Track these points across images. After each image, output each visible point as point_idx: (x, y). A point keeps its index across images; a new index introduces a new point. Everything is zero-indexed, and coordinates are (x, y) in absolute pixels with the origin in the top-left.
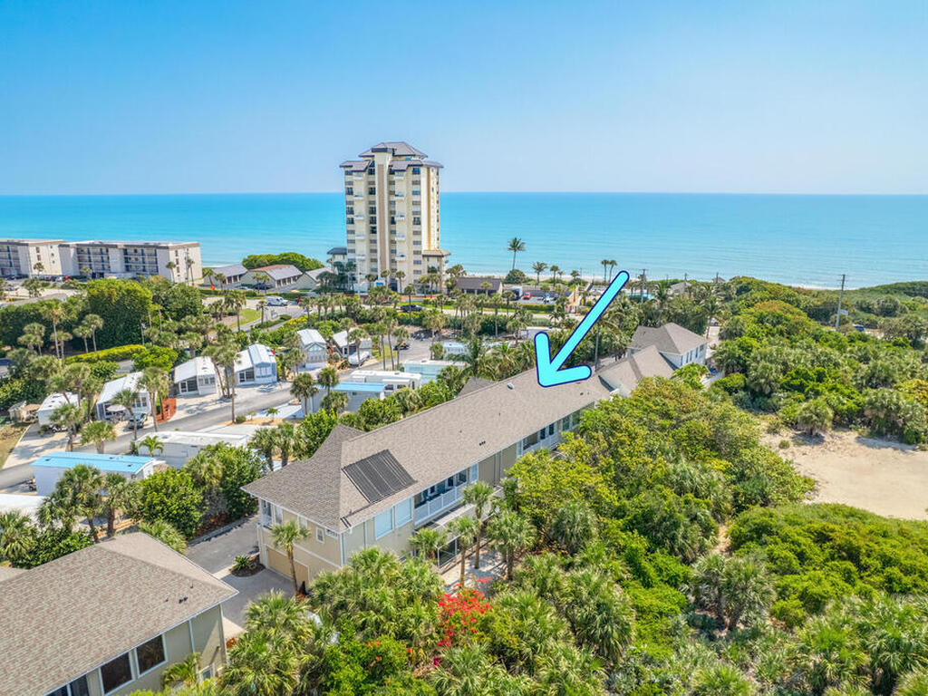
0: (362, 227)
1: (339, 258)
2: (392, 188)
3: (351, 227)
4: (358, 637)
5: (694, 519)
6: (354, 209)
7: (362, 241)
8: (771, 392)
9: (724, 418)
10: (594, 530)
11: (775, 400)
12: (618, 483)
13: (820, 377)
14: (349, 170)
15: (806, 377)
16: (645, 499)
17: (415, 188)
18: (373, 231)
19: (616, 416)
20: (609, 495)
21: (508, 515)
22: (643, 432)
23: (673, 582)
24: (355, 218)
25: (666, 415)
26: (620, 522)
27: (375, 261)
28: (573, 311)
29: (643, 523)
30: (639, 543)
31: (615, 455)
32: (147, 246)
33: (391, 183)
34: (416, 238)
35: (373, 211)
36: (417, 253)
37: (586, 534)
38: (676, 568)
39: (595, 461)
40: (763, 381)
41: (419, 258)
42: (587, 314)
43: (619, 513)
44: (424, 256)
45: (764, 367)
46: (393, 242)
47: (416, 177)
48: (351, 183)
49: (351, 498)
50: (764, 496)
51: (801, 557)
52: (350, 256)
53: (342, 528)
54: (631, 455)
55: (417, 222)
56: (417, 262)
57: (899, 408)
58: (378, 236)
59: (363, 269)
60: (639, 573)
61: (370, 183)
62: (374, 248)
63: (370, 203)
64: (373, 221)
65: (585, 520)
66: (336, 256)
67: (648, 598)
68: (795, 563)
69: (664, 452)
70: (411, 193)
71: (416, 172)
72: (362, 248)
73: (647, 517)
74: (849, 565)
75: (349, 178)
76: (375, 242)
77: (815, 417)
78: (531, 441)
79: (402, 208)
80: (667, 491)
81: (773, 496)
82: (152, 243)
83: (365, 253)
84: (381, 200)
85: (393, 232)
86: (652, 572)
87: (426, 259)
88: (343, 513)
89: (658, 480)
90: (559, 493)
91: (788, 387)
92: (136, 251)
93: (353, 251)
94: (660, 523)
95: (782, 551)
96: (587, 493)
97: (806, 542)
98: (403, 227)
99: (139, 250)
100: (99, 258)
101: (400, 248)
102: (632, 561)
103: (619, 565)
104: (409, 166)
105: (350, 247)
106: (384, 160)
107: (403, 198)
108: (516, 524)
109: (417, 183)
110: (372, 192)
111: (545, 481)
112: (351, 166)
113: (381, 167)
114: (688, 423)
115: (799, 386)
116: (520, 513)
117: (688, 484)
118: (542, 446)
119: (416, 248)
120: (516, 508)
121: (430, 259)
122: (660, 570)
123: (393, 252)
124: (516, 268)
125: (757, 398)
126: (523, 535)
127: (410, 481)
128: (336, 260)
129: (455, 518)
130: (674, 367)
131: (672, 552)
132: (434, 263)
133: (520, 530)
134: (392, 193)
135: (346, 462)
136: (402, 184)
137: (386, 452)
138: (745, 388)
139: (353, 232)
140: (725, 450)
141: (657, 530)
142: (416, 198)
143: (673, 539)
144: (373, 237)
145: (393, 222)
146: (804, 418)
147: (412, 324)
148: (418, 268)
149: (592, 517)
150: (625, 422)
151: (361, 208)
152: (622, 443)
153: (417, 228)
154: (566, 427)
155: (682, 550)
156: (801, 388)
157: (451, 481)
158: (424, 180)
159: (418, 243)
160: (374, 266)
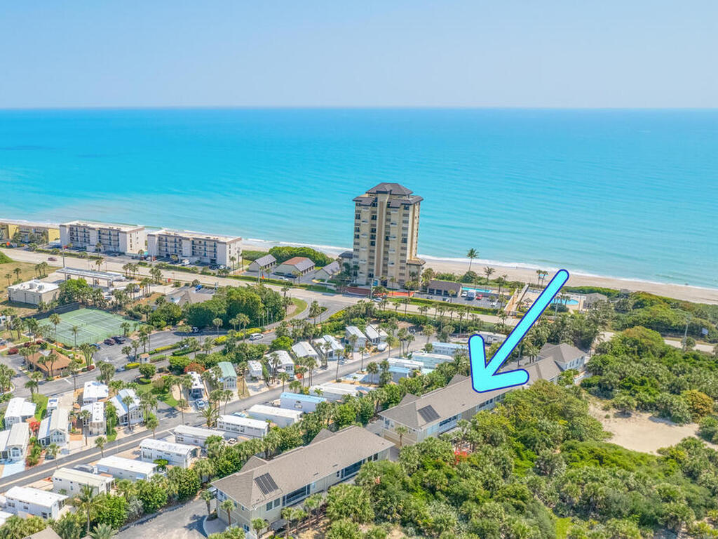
0: (365, 241)
1: (346, 260)
2: (388, 217)
3: (357, 240)
4: (431, 459)
5: (544, 441)
6: (360, 229)
7: (364, 251)
8: (613, 388)
9: (569, 403)
10: (505, 440)
11: (613, 393)
12: (517, 425)
13: (643, 383)
14: (358, 202)
15: (634, 382)
16: (526, 431)
17: (405, 218)
18: (373, 244)
19: (519, 399)
20: (512, 429)
21: (474, 432)
22: (529, 405)
23: (532, 460)
24: (361, 236)
25: (543, 399)
26: (515, 439)
27: (373, 264)
28: (511, 314)
29: (524, 440)
30: (521, 446)
31: (517, 415)
32: (208, 240)
33: (388, 213)
34: (403, 252)
35: (373, 231)
36: (402, 261)
37: (502, 441)
38: (533, 455)
39: (508, 416)
40: (607, 382)
41: (404, 265)
42: (522, 318)
43: (515, 435)
44: (407, 264)
45: (610, 376)
46: (386, 253)
47: (406, 212)
48: (360, 212)
49: (421, 420)
50: (580, 437)
51: (582, 458)
52: (355, 259)
53: (420, 430)
54: (523, 415)
55: (405, 241)
56: (402, 268)
57: (672, 405)
58: (376, 248)
59: (364, 269)
60: (519, 456)
61: (373, 212)
62: (372, 255)
63: (372, 225)
64: (373, 237)
65: (501, 436)
66: (345, 259)
67: (520, 463)
68: (578, 458)
69: (537, 415)
70: (401, 222)
71: (406, 208)
72: (364, 255)
73: (525, 437)
74: (597, 461)
75: (359, 208)
76: (373, 251)
77: (626, 405)
78: (482, 405)
79: (394, 231)
80: (535, 430)
81: (585, 437)
82: (212, 238)
83: (366, 259)
84: (380, 224)
85: (387, 246)
86: (524, 456)
87: (408, 266)
88: (419, 425)
89: (532, 425)
90: (493, 426)
91: (622, 387)
92: (200, 242)
93: (357, 257)
94: (530, 440)
95: (575, 455)
96: (504, 427)
97: (585, 453)
98: (394, 244)
99: (203, 242)
100: (173, 245)
101: (391, 258)
102: (517, 452)
103: (512, 451)
104: (402, 204)
105: (355, 253)
106: (384, 199)
107: (396, 226)
108: (477, 435)
109: (407, 215)
110: (374, 218)
111: (488, 422)
112: (361, 201)
113: (382, 203)
114: (553, 404)
115: (628, 385)
116: (478, 431)
117: (545, 428)
118: (486, 407)
119: (403, 258)
120: (477, 430)
121: (412, 266)
122: (527, 456)
123: (386, 259)
124: (471, 270)
125: (604, 391)
126: (479, 439)
127: (438, 417)
128: (344, 262)
129: (455, 432)
130: (562, 370)
131: (533, 450)
132: (414, 269)
133: (478, 437)
134: (388, 220)
135: (418, 409)
136: (396, 216)
137: (430, 406)
138: (600, 385)
139: (358, 244)
140: (568, 416)
141: (528, 442)
142: (405, 225)
143: (534, 446)
144: (372, 248)
145: (387, 239)
146: (621, 405)
147: (406, 321)
148: (403, 271)
149: (504, 435)
150: (523, 402)
151: (365, 229)
152: (520, 410)
153: (404, 245)
154: (498, 400)
155: (537, 451)
156: (629, 388)
157: (450, 419)
158: (411, 214)
159: (404, 255)
160: (371, 268)
